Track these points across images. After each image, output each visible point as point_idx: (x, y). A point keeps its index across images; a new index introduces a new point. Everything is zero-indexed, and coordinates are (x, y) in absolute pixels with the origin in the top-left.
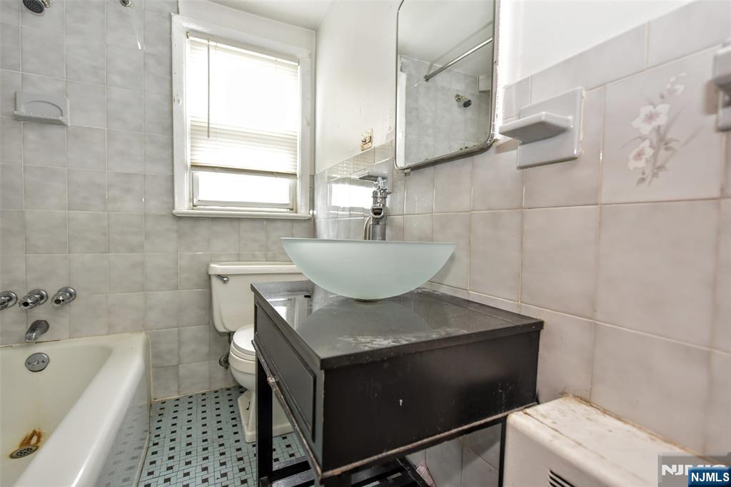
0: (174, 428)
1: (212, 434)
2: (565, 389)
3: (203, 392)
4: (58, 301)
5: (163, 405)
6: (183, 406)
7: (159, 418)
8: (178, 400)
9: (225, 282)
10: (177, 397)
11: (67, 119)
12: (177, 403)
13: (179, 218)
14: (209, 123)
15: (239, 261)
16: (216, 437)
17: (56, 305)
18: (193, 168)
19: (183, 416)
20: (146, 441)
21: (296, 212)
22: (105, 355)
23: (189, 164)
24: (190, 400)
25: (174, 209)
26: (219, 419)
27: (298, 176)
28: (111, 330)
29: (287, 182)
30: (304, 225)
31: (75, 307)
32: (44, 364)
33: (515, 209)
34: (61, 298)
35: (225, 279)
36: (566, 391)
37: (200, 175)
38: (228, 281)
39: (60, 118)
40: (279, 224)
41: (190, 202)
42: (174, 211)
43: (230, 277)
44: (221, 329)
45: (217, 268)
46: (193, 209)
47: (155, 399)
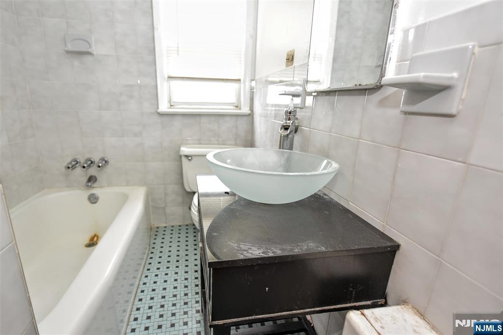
0: (162, 245)
1: (182, 253)
2: (407, 299)
3: (180, 224)
4: (99, 167)
5: (158, 230)
6: (168, 232)
7: (155, 237)
8: (165, 227)
9: (190, 160)
10: (165, 225)
11: (93, 50)
12: (165, 229)
13: (162, 115)
14: (178, 47)
15: (200, 144)
16: (184, 254)
17: (99, 169)
18: (169, 79)
19: (167, 237)
20: (147, 250)
21: (240, 109)
22: (125, 198)
23: (166, 77)
24: (172, 228)
25: (158, 109)
26: (187, 243)
27: (242, 81)
28: (128, 184)
29: (235, 86)
30: (245, 118)
31: (109, 169)
32: (96, 200)
33: (394, 147)
34: (100, 165)
35: (190, 158)
36: (407, 301)
37: (174, 83)
38: (192, 159)
39: (89, 50)
40: (228, 119)
41: (168, 102)
42: (159, 111)
43: (193, 157)
44: (188, 190)
45: (185, 150)
46: (170, 108)
47: (154, 225)
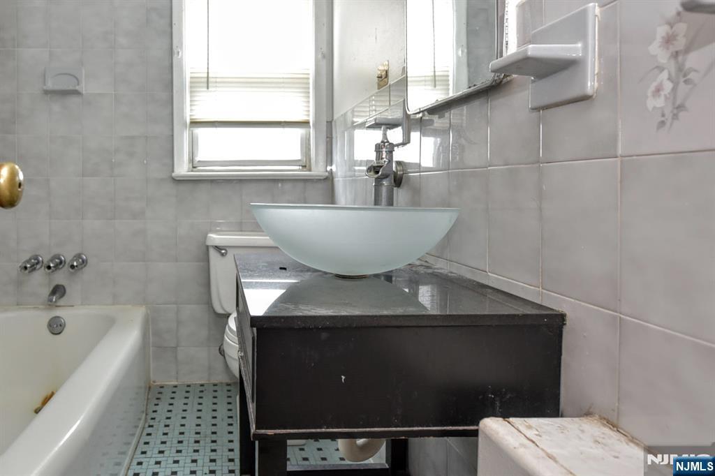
0: (169, 415)
1: (206, 429)
3: (202, 382)
4: (72, 267)
5: (161, 390)
6: (180, 394)
7: (156, 402)
8: (176, 387)
9: (222, 255)
10: (175, 383)
11: (83, 88)
12: (174, 389)
13: (180, 181)
14: (208, 73)
15: (241, 231)
16: (209, 432)
17: (71, 270)
18: (193, 125)
19: (179, 404)
20: (142, 422)
21: (310, 170)
22: (108, 324)
23: (188, 121)
24: (188, 389)
25: (173, 171)
26: (215, 414)
27: (311, 124)
28: (115, 300)
29: (298, 132)
30: (320, 186)
31: (87, 274)
32: (61, 328)
34: (75, 264)
35: (223, 251)
37: (200, 132)
38: (226, 253)
39: (77, 88)
40: (288, 186)
41: (189, 163)
42: (173, 175)
43: (227, 249)
44: (220, 311)
45: (215, 238)
46: (192, 171)
47: (154, 382)
